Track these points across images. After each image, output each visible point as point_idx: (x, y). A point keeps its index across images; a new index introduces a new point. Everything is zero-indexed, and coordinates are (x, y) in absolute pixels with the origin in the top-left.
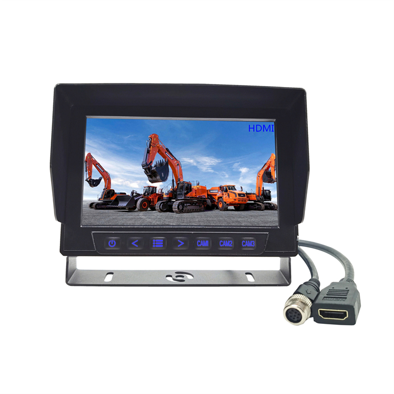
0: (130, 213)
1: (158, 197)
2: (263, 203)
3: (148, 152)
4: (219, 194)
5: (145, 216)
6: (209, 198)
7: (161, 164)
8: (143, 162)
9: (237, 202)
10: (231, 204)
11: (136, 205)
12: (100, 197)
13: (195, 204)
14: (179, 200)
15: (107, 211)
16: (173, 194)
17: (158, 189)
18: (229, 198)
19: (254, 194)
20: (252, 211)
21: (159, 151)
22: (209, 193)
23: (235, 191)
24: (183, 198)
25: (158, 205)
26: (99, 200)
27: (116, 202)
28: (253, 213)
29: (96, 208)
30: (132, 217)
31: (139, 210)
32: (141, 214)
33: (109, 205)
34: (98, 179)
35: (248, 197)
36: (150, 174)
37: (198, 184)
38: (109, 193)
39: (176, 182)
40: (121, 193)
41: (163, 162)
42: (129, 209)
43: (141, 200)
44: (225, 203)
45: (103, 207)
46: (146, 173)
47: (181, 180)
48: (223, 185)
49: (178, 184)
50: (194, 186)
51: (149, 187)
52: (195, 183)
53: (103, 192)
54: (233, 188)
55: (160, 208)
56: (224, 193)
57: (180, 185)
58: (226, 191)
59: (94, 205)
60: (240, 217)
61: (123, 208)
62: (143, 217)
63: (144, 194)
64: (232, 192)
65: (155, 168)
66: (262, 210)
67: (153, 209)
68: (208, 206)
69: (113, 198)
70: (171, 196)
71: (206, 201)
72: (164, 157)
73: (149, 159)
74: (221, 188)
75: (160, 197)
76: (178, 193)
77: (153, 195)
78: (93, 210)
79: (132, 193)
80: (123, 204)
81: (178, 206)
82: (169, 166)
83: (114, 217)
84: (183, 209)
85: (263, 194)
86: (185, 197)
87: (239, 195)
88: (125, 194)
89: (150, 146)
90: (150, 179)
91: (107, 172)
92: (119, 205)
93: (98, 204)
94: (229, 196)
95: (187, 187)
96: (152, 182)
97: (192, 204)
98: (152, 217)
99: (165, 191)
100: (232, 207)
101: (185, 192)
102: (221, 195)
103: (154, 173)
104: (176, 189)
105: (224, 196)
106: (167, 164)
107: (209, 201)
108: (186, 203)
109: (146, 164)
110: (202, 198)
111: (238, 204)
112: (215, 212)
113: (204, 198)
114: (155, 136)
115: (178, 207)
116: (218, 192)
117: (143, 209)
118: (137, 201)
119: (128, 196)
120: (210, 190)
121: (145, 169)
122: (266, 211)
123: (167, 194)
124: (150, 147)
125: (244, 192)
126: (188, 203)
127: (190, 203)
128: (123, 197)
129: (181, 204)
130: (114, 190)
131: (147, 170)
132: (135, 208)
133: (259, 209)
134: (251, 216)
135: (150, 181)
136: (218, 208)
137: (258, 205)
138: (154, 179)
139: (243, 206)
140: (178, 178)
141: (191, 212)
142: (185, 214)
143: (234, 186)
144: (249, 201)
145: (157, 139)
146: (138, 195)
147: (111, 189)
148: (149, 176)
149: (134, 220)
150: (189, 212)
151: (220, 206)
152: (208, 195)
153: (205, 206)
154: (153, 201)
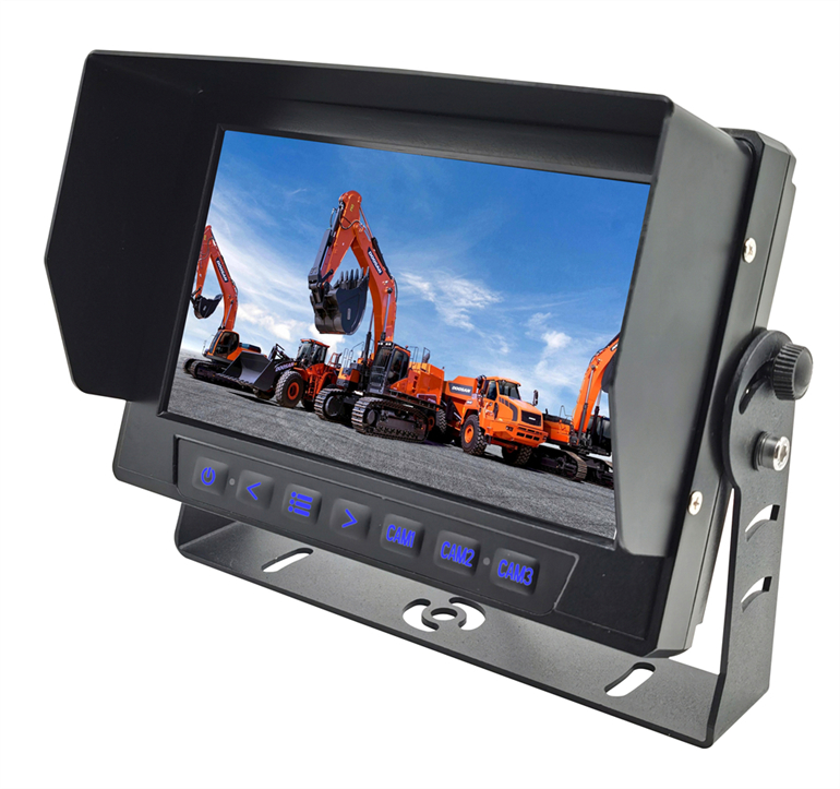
0: (258, 406)
1: (326, 374)
2: (586, 459)
3: (330, 242)
4: (472, 402)
5: (289, 421)
6: (443, 408)
7: (352, 282)
8: (313, 269)
9: (513, 435)
10: (496, 440)
11: (275, 386)
12: (208, 347)
13: (407, 416)
14: (371, 395)
15: (214, 387)
16: (362, 375)
17: (330, 352)
18: (497, 420)
19: (566, 422)
20: (549, 475)
21: (355, 244)
22: (448, 393)
23: (515, 402)
24: (381, 392)
25: (322, 396)
26: (205, 355)
27: (237, 368)
28: (548, 482)
29: (197, 377)
30: (260, 416)
31: (278, 402)
32: (282, 412)
33: (221, 371)
34: (213, 298)
35: (547, 428)
36: (320, 306)
37: (426, 360)
38: (227, 340)
39: (375, 343)
40: (252, 348)
41: (357, 278)
42: (260, 393)
43: (288, 374)
44: (483, 431)
45: (210, 374)
46: (314, 301)
47: (388, 338)
48: (488, 376)
49: (378, 349)
50: (416, 365)
51: (312, 342)
52: (420, 354)
53: (217, 336)
54: (512, 390)
55: (324, 408)
56: (487, 401)
57: (383, 352)
58: (493, 396)
59: (194, 364)
60: (511, 486)
61: (248, 389)
62: (283, 422)
63: (299, 359)
64: (507, 403)
65: (335, 292)
66: (578, 481)
67: (309, 407)
68: (436, 428)
69: (233, 357)
70: (355, 381)
71: (433, 414)
72: (363, 262)
73: (326, 264)
74: (481, 382)
75: (331, 376)
76: (374, 374)
77: (318, 367)
78: (189, 377)
79: (274, 351)
80: (249, 378)
81: (367, 411)
82: (369, 292)
83: (225, 407)
84: (374, 424)
85: (592, 430)
86: (387, 391)
87: (526, 415)
88: (258, 350)
89: (338, 224)
90: (319, 320)
91: (233, 284)
92: (241, 378)
93: (201, 365)
94: (496, 411)
95: (397, 361)
96: (322, 329)
97: (400, 414)
98: (303, 428)
99: (345, 363)
100: (496, 450)
101: (391, 374)
102: (476, 406)
103: (334, 306)
104: (372, 363)
105: (485, 410)
106: (365, 285)
107: (441, 415)
108: (386, 409)
109: (319, 276)
110: (426, 403)
111: (515, 443)
112: (450, 453)
113: (432, 405)
114: (356, 195)
115: (365, 414)
116: (470, 394)
117: (286, 402)
118: (279, 375)
119: (264, 357)
120: (451, 384)
121: (314, 291)
122: (587, 485)
123: (348, 372)
124: (336, 230)
125: (540, 410)
126: (391, 410)
127: (395, 411)
128: (251, 357)
129: (375, 408)
130: (237, 335)
131: (317, 294)
132: (272, 393)
133: (569, 474)
134: (543, 490)
135: (318, 327)
136: (459, 443)
137: (570, 459)
138: (328, 322)
139: (528, 452)
140: (381, 332)
141: (393, 438)
142: (377, 439)
143: (516, 385)
144: (549, 440)
145: (358, 206)
146: (286, 359)
147: (234, 330)
148: (319, 313)
149: (263, 425)
150: (388, 435)
151: (467, 437)
152: (444, 395)
153: (431, 427)
154: (313, 384)
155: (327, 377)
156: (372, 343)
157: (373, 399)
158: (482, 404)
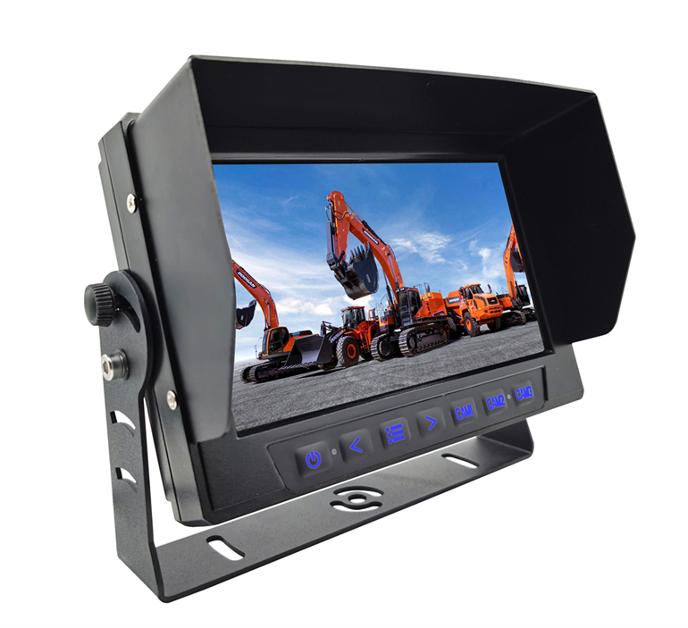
0: (328, 377)
1: (370, 328)
2: (523, 310)
3: (333, 231)
4: (462, 306)
5: (357, 375)
6: (449, 316)
7: (361, 255)
8: (328, 255)
9: (489, 314)
10: (483, 321)
11: (335, 354)
12: (260, 350)
13: (433, 331)
14: (406, 328)
15: (281, 381)
16: (395, 317)
17: (366, 310)
18: (478, 310)
19: (507, 295)
20: (512, 328)
21: (352, 228)
22: (449, 306)
23: (482, 295)
24: (411, 323)
25: (374, 345)
26: (260, 358)
27: (296, 355)
28: (513, 332)
29: (259, 380)
30: (333, 384)
31: (343, 365)
32: (350, 372)
33: (282, 365)
34: (247, 306)
35: (501, 303)
36: (345, 280)
37: (428, 290)
38: (277, 337)
39: (394, 291)
40: (303, 333)
41: (363, 251)
42: (325, 366)
43: (342, 340)
44: (474, 319)
45: (272, 372)
46: (339, 278)
47: (401, 286)
48: (464, 286)
49: (397, 295)
50: (424, 296)
51: (351, 309)
52: (424, 288)
53: (266, 336)
54: (477, 289)
55: (379, 352)
56: (469, 301)
57: (401, 296)
58: (471, 297)
59: (252, 372)
60: (500, 344)
61: (313, 368)
62: (353, 379)
63: (346, 325)
64: (479, 298)
65: (352, 266)
66: (524, 324)
67: (368, 357)
68: (451, 330)
69: (288, 348)
70: (392, 323)
71: (446, 322)
72: (363, 240)
73: (337, 248)
74: (462, 291)
75: (374, 327)
76: (402, 313)
77: (362, 325)
78: (251, 385)
79: (323, 328)
80: (310, 358)
81: (408, 340)
82: (375, 259)
83: (299, 393)
84: (416, 347)
85: (519, 295)
86: (415, 320)
87: (489, 300)
88: (309, 332)
89: (334, 217)
90: (349, 290)
91: (263, 288)
92: (303, 362)
93: (259, 369)
94: (476, 305)
95: (413, 299)
96: (354, 296)
97: (428, 331)
98: (371, 375)
99: (380, 314)
100: (484, 327)
101: (412, 308)
102: (465, 307)
103: (355, 276)
104: (398, 306)
105: (471, 307)
106: (370, 254)
107: (450, 320)
108: (419, 332)
109: (335, 258)
110: (440, 317)
111: (492, 318)
112: (465, 342)
113: (443, 317)
114: (339, 195)
115: (408, 343)
116: (459, 301)
117: (350, 362)
118: (335, 344)
119: (317, 336)
120: (448, 299)
121: (336, 271)
122: (528, 324)
123: (385, 319)
124: (334, 221)
125: (494, 295)
126: (422, 332)
127: (425, 331)
128: (306, 341)
129: (412, 336)
130: (285, 329)
131: (340, 272)
132: (335, 361)
133: (520, 323)
134: (513, 338)
135: (350, 296)
136: (466, 334)
137: (517, 315)
138: (356, 289)
139: (499, 321)
140: (395, 283)
141: (430, 350)
142: (422, 356)
143: (479, 286)
144: (505, 309)
145: (343, 202)
146: (335, 330)
147: (280, 326)
148: (347, 285)
149: (338, 390)
150: (427, 349)
151: (469, 327)
152: (447, 308)
153: (448, 331)
154: (364, 339)
155: (372, 330)
156: (392, 292)
157: (408, 330)
158: (467, 304)
